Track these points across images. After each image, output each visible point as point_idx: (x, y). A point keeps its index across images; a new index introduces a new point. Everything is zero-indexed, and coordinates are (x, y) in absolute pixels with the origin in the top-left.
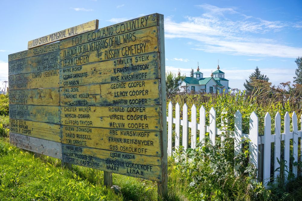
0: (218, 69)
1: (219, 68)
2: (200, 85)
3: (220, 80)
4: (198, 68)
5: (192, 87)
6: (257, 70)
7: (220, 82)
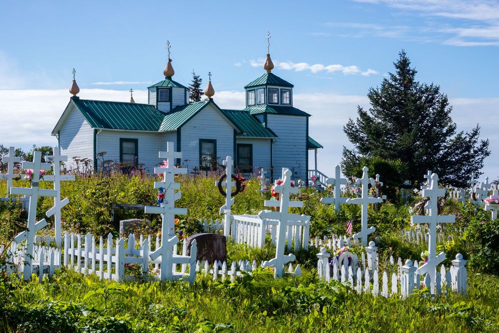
0: (265, 72)
1: (269, 66)
2: (161, 133)
3: (265, 114)
4: (170, 67)
5: (122, 140)
6: (403, 65)
7: (266, 121)
